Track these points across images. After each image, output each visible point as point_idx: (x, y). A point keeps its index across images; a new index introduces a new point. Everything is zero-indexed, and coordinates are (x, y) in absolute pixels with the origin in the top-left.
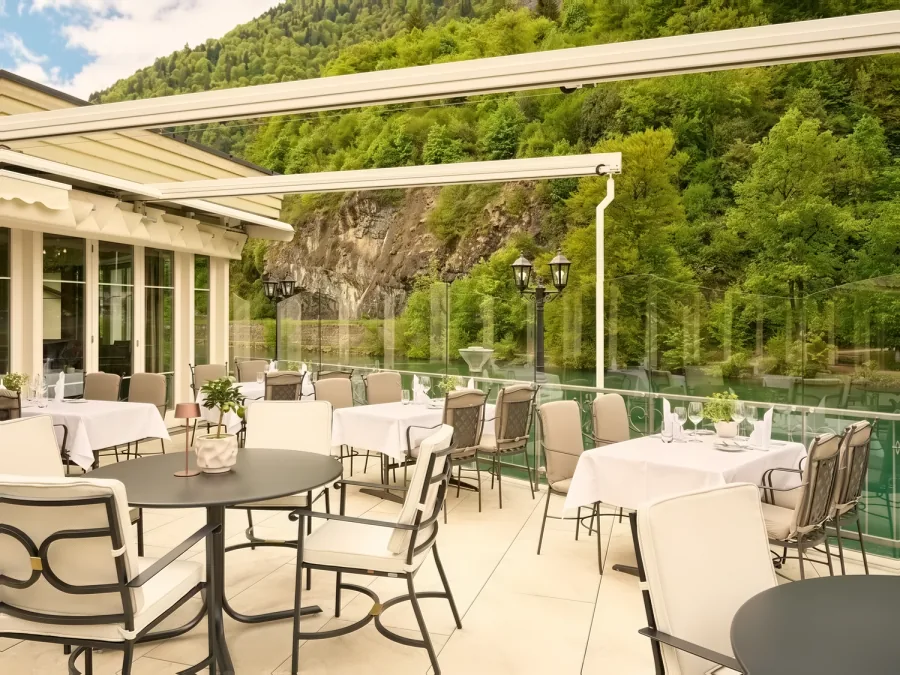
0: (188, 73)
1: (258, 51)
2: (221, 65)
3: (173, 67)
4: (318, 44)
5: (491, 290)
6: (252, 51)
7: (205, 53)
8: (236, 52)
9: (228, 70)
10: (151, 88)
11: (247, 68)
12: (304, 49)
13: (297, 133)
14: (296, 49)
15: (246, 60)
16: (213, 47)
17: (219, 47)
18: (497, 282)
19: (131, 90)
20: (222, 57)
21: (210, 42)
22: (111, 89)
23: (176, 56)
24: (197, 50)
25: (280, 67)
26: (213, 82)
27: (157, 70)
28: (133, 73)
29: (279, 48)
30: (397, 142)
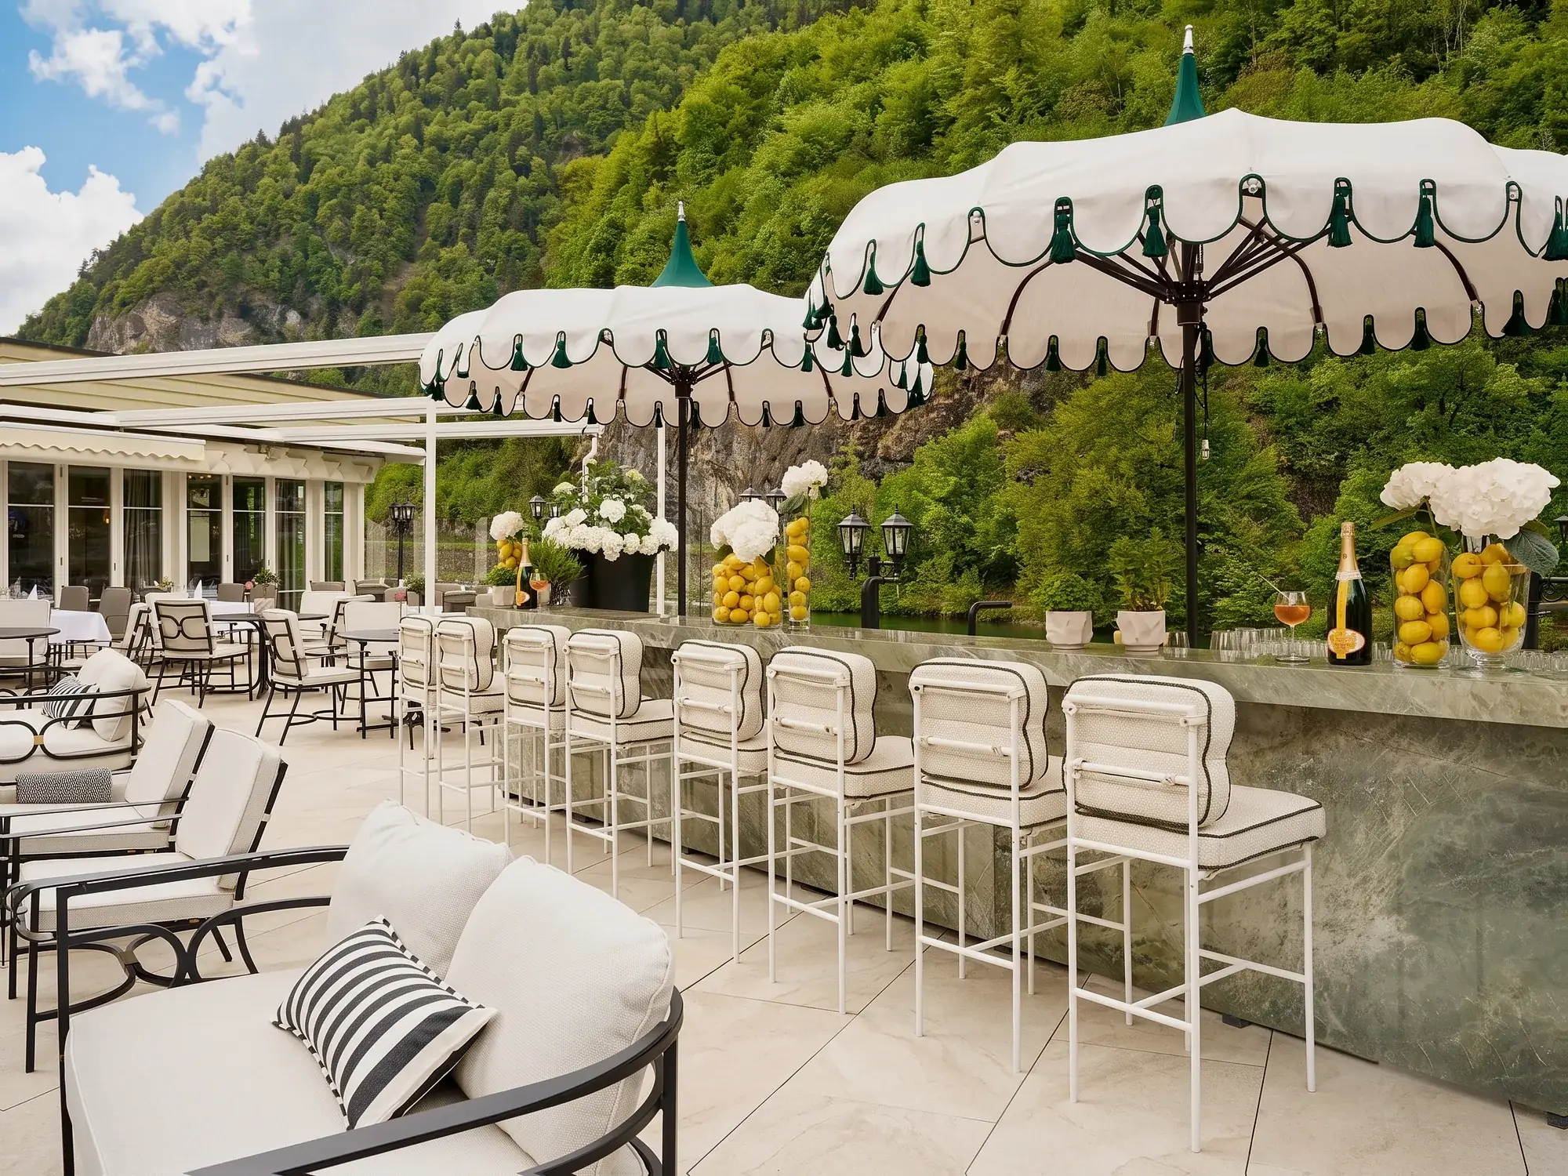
0: (461, 81)
1: (587, 37)
2: (519, 64)
3: (433, 68)
4: (700, 19)
5: (943, 494)
6: (577, 36)
7: (490, 41)
8: (548, 38)
9: (533, 72)
10: (393, 111)
11: (567, 68)
12: (676, 30)
13: (639, 205)
14: (659, 31)
15: (567, 54)
16: (507, 29)
17: (516, 30)
18: (953, 479)
19: (356, 115)
20: (522, 48)
21: (499, 19)
22: (322, 112)
23: (437, 48)
24: (476, 35)
25: (630, 64)
26: (504, 96)
27: (402, 76)
28: (359, 81)
29: (627, 29)
30: (805, 225)
